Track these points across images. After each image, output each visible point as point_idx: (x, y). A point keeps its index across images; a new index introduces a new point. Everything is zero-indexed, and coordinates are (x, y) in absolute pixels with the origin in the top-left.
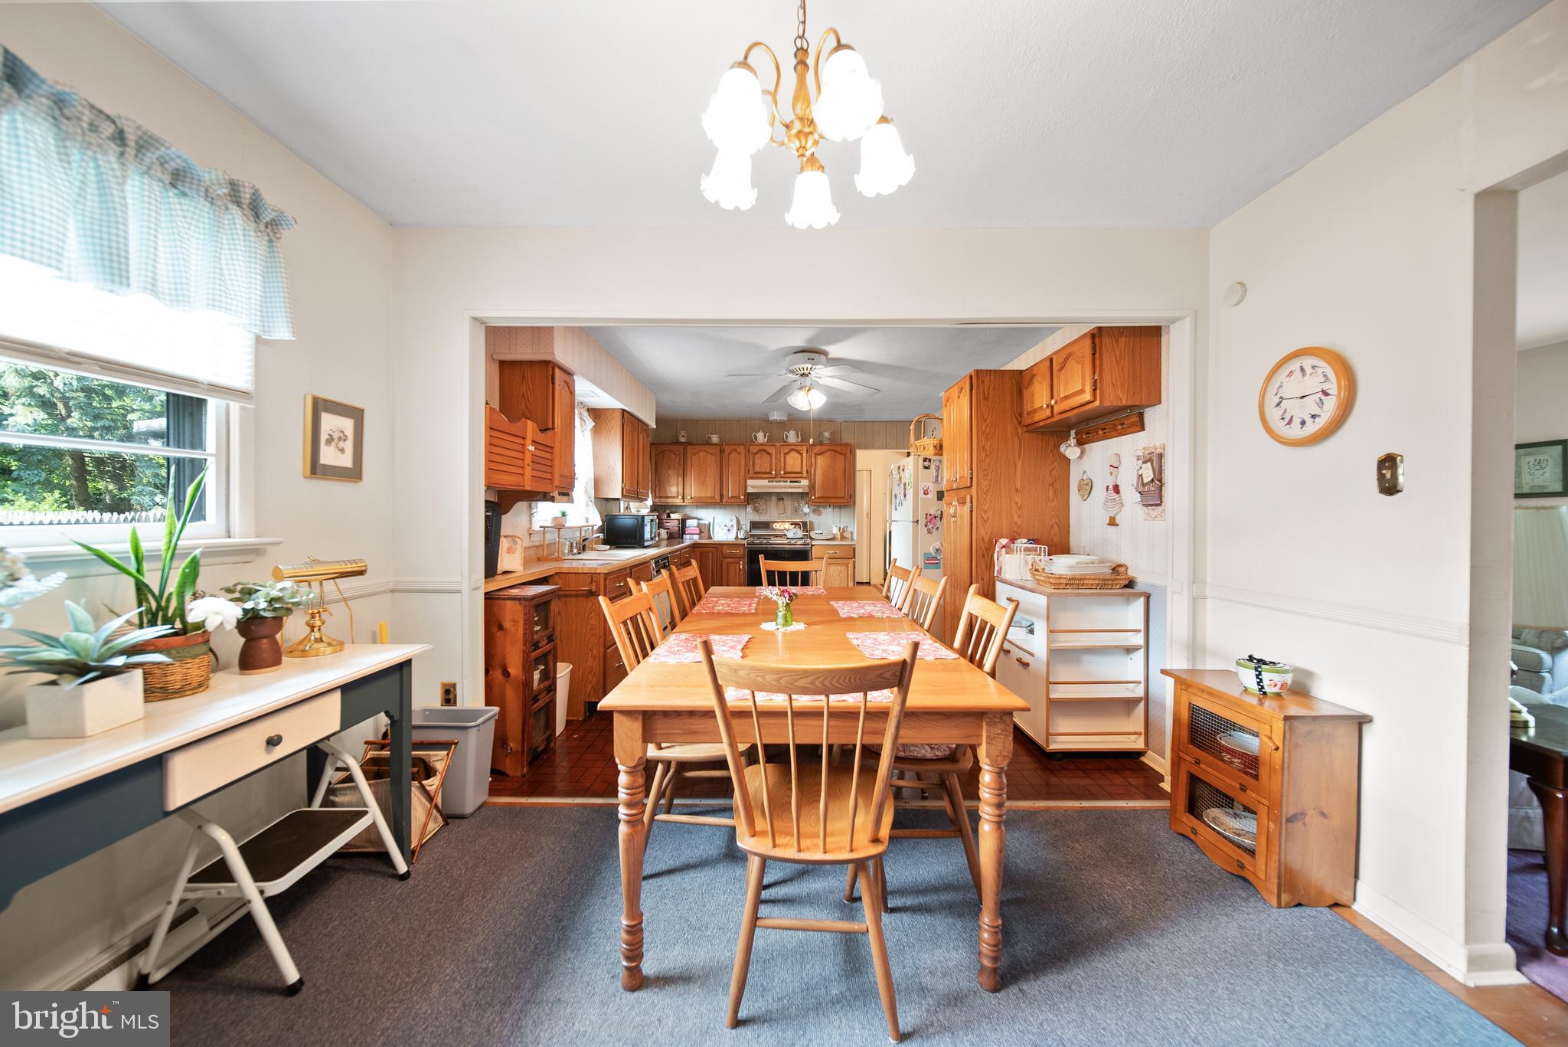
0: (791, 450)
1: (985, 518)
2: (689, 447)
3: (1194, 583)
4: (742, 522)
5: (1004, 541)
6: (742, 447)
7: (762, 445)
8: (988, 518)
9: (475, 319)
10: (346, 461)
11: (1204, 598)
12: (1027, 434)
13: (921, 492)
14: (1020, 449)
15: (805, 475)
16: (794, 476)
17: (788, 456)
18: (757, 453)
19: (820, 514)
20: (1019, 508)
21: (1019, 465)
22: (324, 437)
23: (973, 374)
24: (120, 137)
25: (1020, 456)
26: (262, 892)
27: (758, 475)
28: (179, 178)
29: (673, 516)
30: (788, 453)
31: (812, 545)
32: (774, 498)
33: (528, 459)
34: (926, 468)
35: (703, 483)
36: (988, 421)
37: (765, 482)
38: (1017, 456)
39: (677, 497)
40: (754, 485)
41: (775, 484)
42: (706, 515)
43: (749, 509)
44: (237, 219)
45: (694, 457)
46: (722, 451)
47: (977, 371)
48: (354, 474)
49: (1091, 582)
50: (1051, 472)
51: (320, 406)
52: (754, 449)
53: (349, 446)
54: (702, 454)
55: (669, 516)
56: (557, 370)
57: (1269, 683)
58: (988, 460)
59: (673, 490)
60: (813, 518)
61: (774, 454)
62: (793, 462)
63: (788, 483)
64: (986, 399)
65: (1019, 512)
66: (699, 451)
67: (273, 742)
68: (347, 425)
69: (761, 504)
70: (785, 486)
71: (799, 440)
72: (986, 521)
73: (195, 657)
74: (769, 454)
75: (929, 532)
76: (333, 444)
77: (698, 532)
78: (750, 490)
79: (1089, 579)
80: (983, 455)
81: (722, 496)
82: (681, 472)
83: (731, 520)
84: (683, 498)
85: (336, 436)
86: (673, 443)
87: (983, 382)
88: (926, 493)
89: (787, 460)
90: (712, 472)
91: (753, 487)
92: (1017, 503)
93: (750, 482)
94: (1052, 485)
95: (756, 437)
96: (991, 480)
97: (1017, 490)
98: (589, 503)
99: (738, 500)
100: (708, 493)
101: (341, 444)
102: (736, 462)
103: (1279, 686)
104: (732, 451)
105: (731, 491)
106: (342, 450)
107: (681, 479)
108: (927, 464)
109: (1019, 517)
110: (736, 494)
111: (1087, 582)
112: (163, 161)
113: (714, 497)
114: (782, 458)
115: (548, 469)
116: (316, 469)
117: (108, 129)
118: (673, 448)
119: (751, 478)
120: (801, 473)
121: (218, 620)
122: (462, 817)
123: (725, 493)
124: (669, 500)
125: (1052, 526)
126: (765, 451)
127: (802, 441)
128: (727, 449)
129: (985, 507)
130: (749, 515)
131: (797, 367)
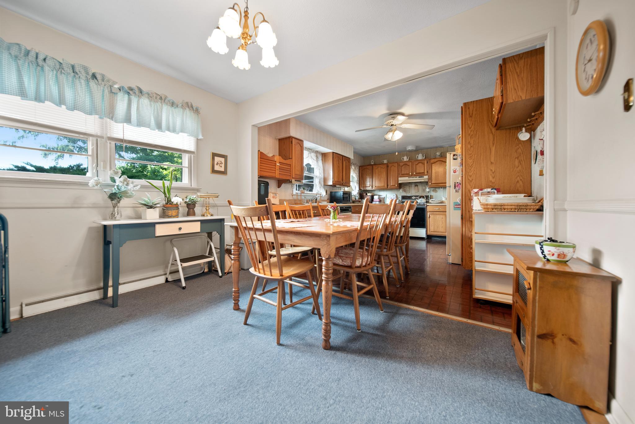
0: (419, 163)
1: (471, 179)
2: (374, 166)
3: (555, 200)
4: (399, 196)
5: (476, 190)
6: (396, 164)
7: (405, 162)
8: (472, 180)
9: (253, 126)
10: (222, 169)
11: (565, 210)
12: (498, 131)
13: (452, 171)
14: (494, 140)
15: (426, 173)
16: (421, 175)
17: (417, 166)
18: (403, 165)
19: (436, 192)
20: (493, 173)
21: (493, 149)
22: (216, 163)
23: (462, 106)
24: (161, 98)
25: (493, 144)
26: (181, 265)
27: (403, 175)
28: (173, 104)
29: (368, 194)
30: (418, 164)
31: (427, 206)
32: (413, 185)
33: (277, 168)
34: (454, 159)
35: (380, 180)
36: (472, 128)
37: (407, 178)
38: (491, 144)
39: (370, 187)
40: (402, 180)
41: (411, 179)
42: (383, 194)
43: (401, 190)
44: (187, 111)
45: (376, 170)
46: (387, 166)
47: (465, 104)
48: (224, 173)
49: (509, 207)
50: (516, 151)
51: (214, 155)
52: (401, 164)
53: (223, 165)
54: (379, 168)
55: (366, 194)
56: (293, 139)
57: (548, 253)
58: (472, 149)
59: (368, 183)
60: (432, 194)
61: (411, 166)
62: (420, 169)
63: (418, 178)
64: (471, 117)
65: (493, 175)
66: (378, 167)
67: (180, 229)
68: (223, 160)
69: (407, 188)
70: (417, 179)
71: (424, 158)
72: (471, 181)
73: (174, 210)
74: (408, 165)
75: (456, 191)
76: (218, 165)
77: (378, 201)
78: (400, 182)
79: (508, 205)
80: (469, 146)
81: (388, 186)
82: (371, 177)
83: (394, 196)
84: (372, 187)
85: (219, 163)
86: (368, 165)
87: (469, 108)
88: (455, 172)
89: (417, 167)
90: (384, 175)
91: (400, 181)
92: (491, 170)
93: (400, 179)
94: (518, 158)
95: (403, 159)
96: (474, 159)
97: (492, 163)
98: (321, 187)
99: (394, 187)
100: (383, 184)
101: (221, 165)
102: (394, 170)
103: (556, 255)
104: (392, 166)
105: (392, 183)
106: (221, 167)
107: (371, 179)
108: (455, 157)
109: (493, 178)
110: (394, 184)
111: (506, 207)
112: (169, 101)
113: (384, 186)
114: (415, 166)
115: (289, 172)
116: (214, 171)
117: (159, 97)
118: (368, 167)
119: (400, 177)
120: (424, 173)
121: (176, 202)
122: (244, 270)
123: (389, 184)
124: (367, 188)
125: (518, 182)
126: (406, 164)
127: (425, 158)
128: (390, 165)
129: (471, 174)
130: (401, 193)
131: (388, 122)
